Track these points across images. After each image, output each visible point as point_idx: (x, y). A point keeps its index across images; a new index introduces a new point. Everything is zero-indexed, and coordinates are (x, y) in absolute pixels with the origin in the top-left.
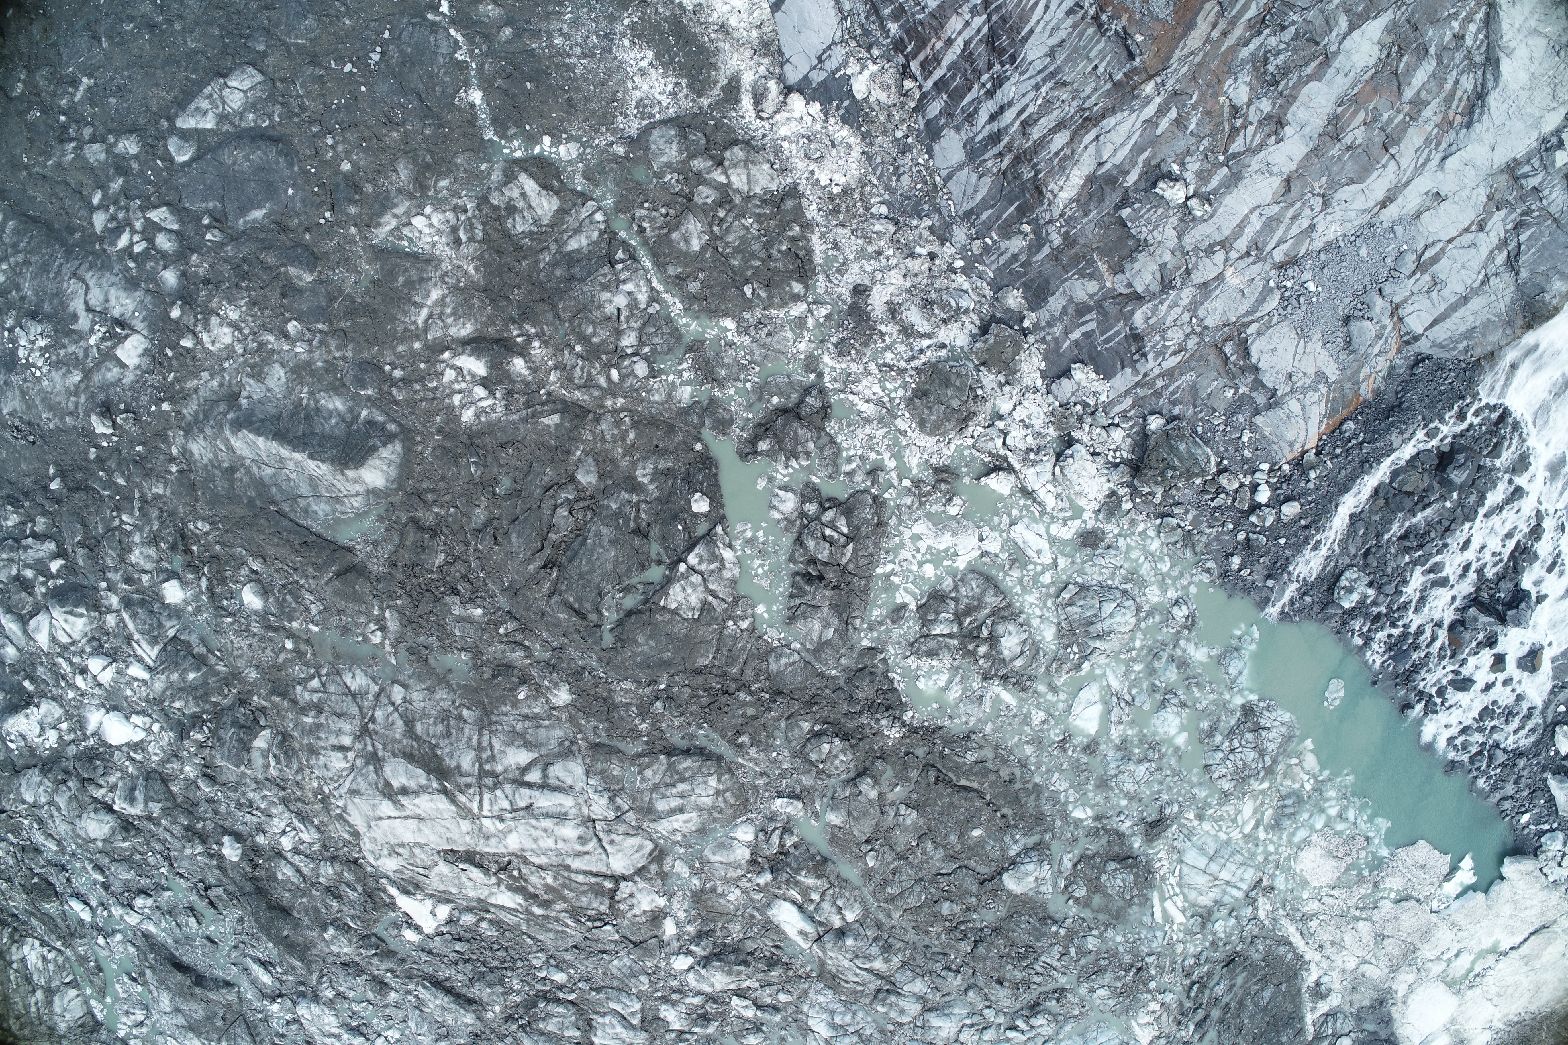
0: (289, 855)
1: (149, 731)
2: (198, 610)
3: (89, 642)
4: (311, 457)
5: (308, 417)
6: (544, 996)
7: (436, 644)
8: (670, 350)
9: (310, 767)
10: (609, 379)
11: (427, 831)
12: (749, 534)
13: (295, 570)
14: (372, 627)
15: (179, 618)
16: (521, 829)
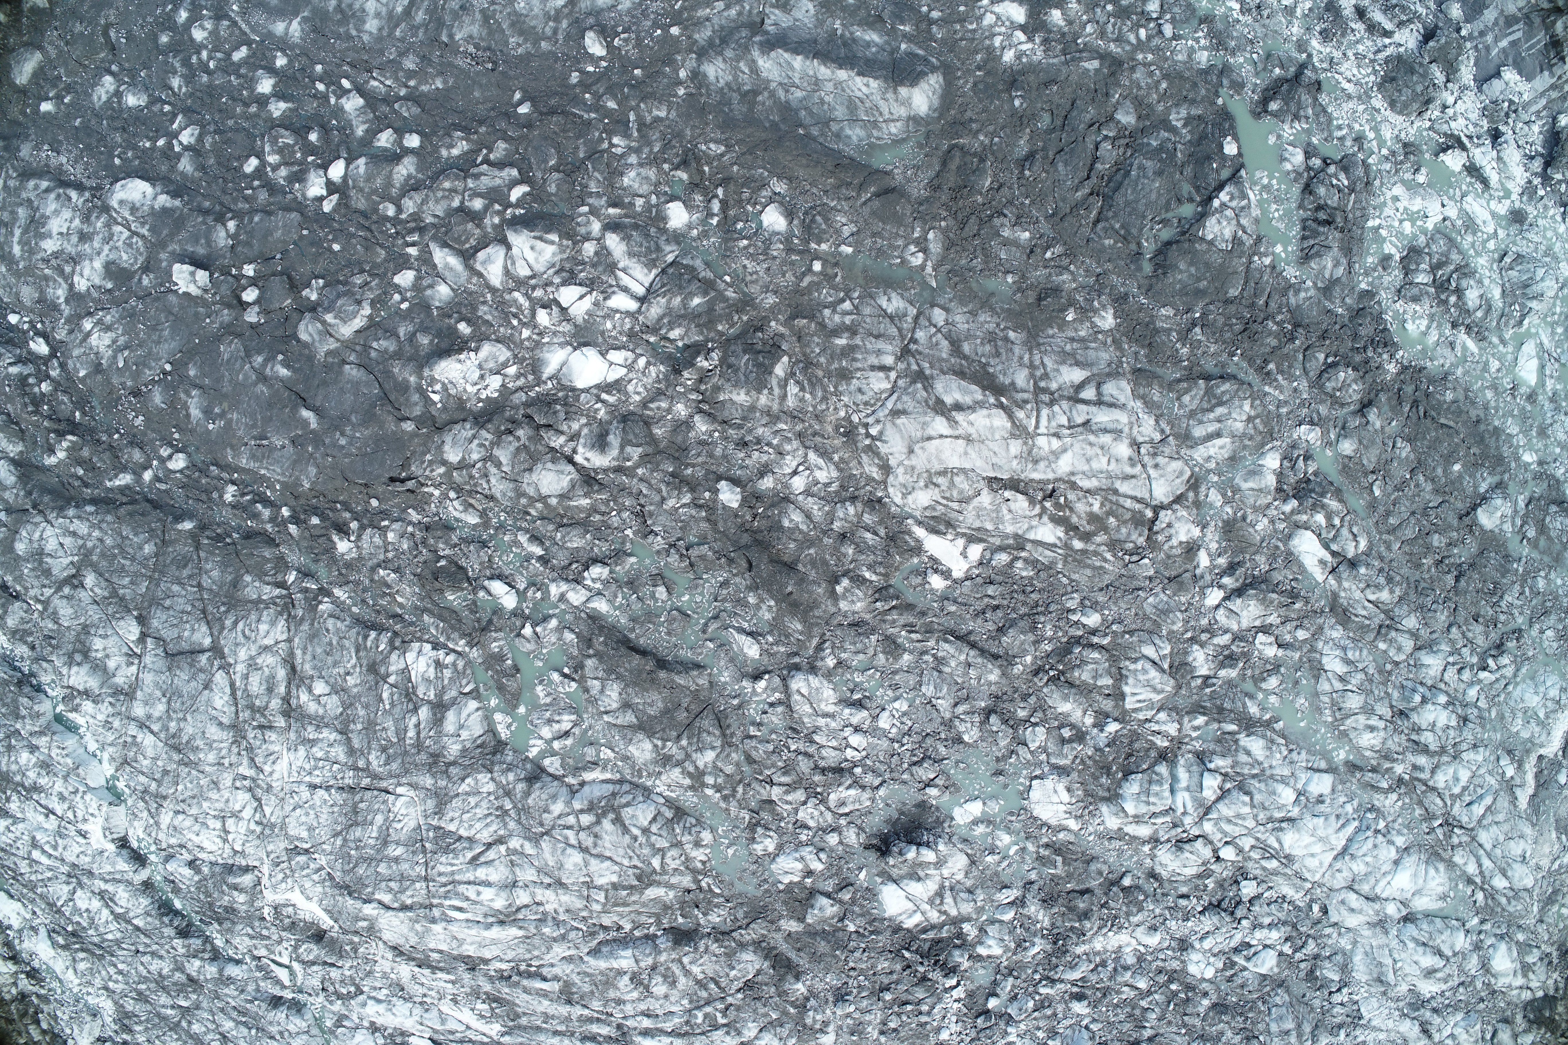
0: (800, 498)
1: (630, 367)
2: (705, 234)
3: (556, 273)
4: (859, 74)
5: (845, 44)
6: (1077, 641)
7: (980, 267)
8: (1187, 21)
9: (837, 394)
10: (1138, 37)
11: (973, 455)
12: (1265, 181)
13: (826, 192)
14: (913, 248)
15: (678, 243)
16: (1077, 447)
